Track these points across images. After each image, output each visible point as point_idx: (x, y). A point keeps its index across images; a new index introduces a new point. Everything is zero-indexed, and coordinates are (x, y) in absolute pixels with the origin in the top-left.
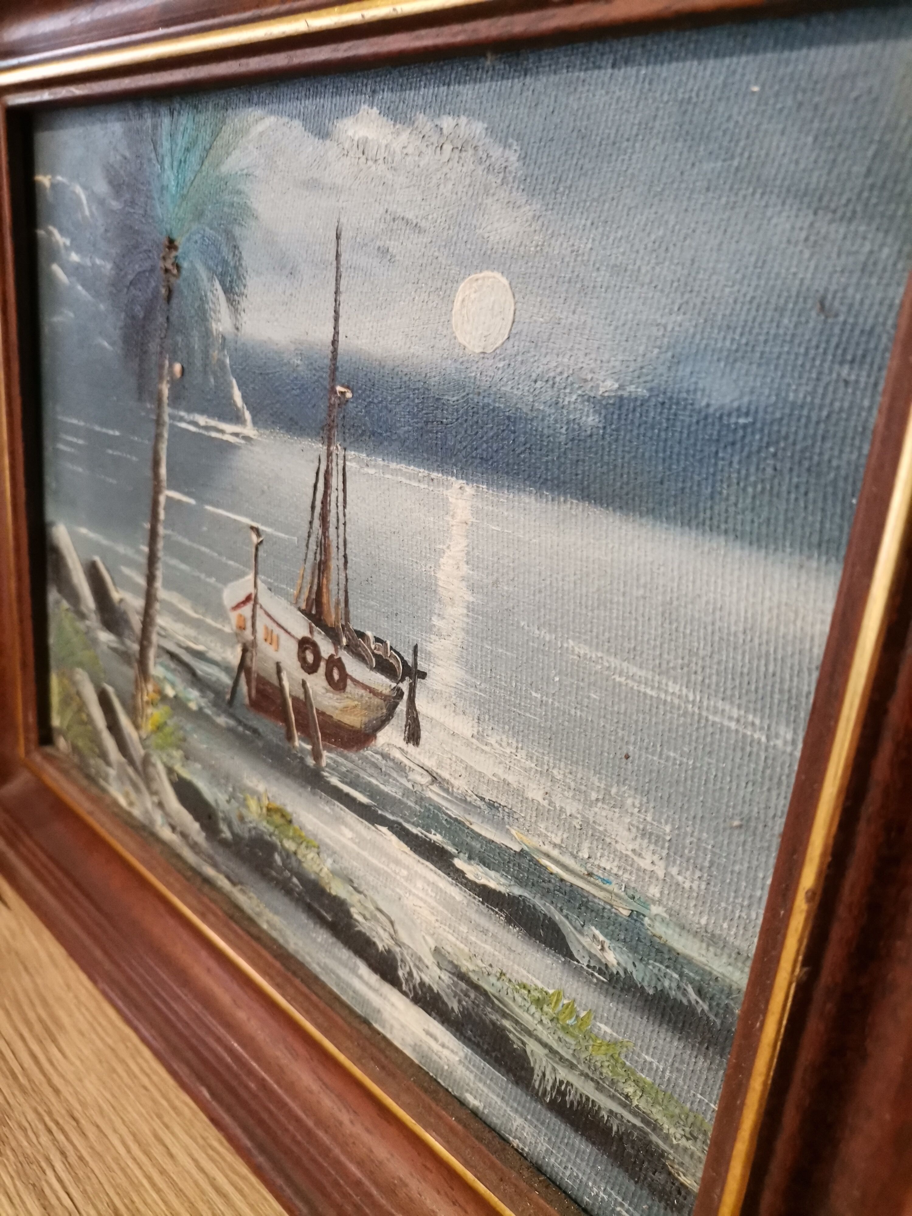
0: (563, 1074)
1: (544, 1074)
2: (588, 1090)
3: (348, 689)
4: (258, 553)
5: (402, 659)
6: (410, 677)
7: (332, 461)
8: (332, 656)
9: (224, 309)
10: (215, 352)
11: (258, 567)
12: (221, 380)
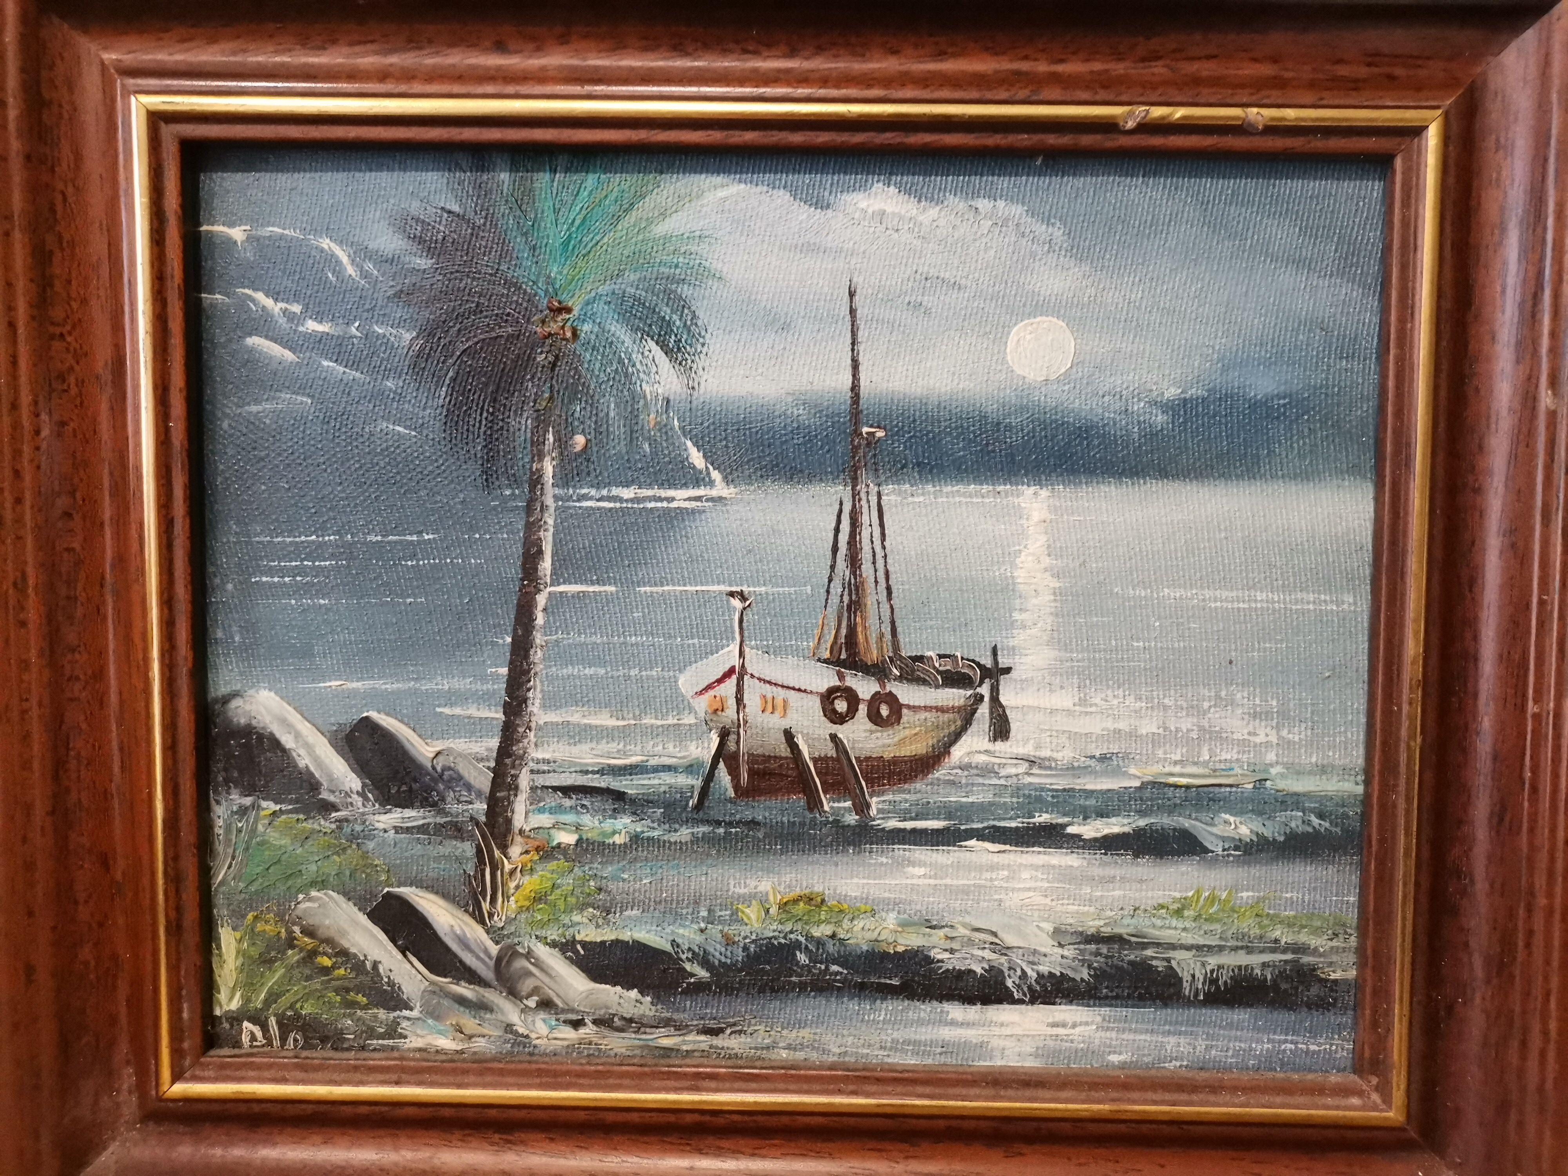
0: (1213, 961)
1: (1193, 976)
2: (1242, 959)
3: (904, 719)
4: (745, 618)
5: (979, 665)
6: (991, 678)
7: (860, 500)
8: (877, 693)
9: (666, 370)
10: (652, 416)
11: (746, 634)
12: (665, 445)
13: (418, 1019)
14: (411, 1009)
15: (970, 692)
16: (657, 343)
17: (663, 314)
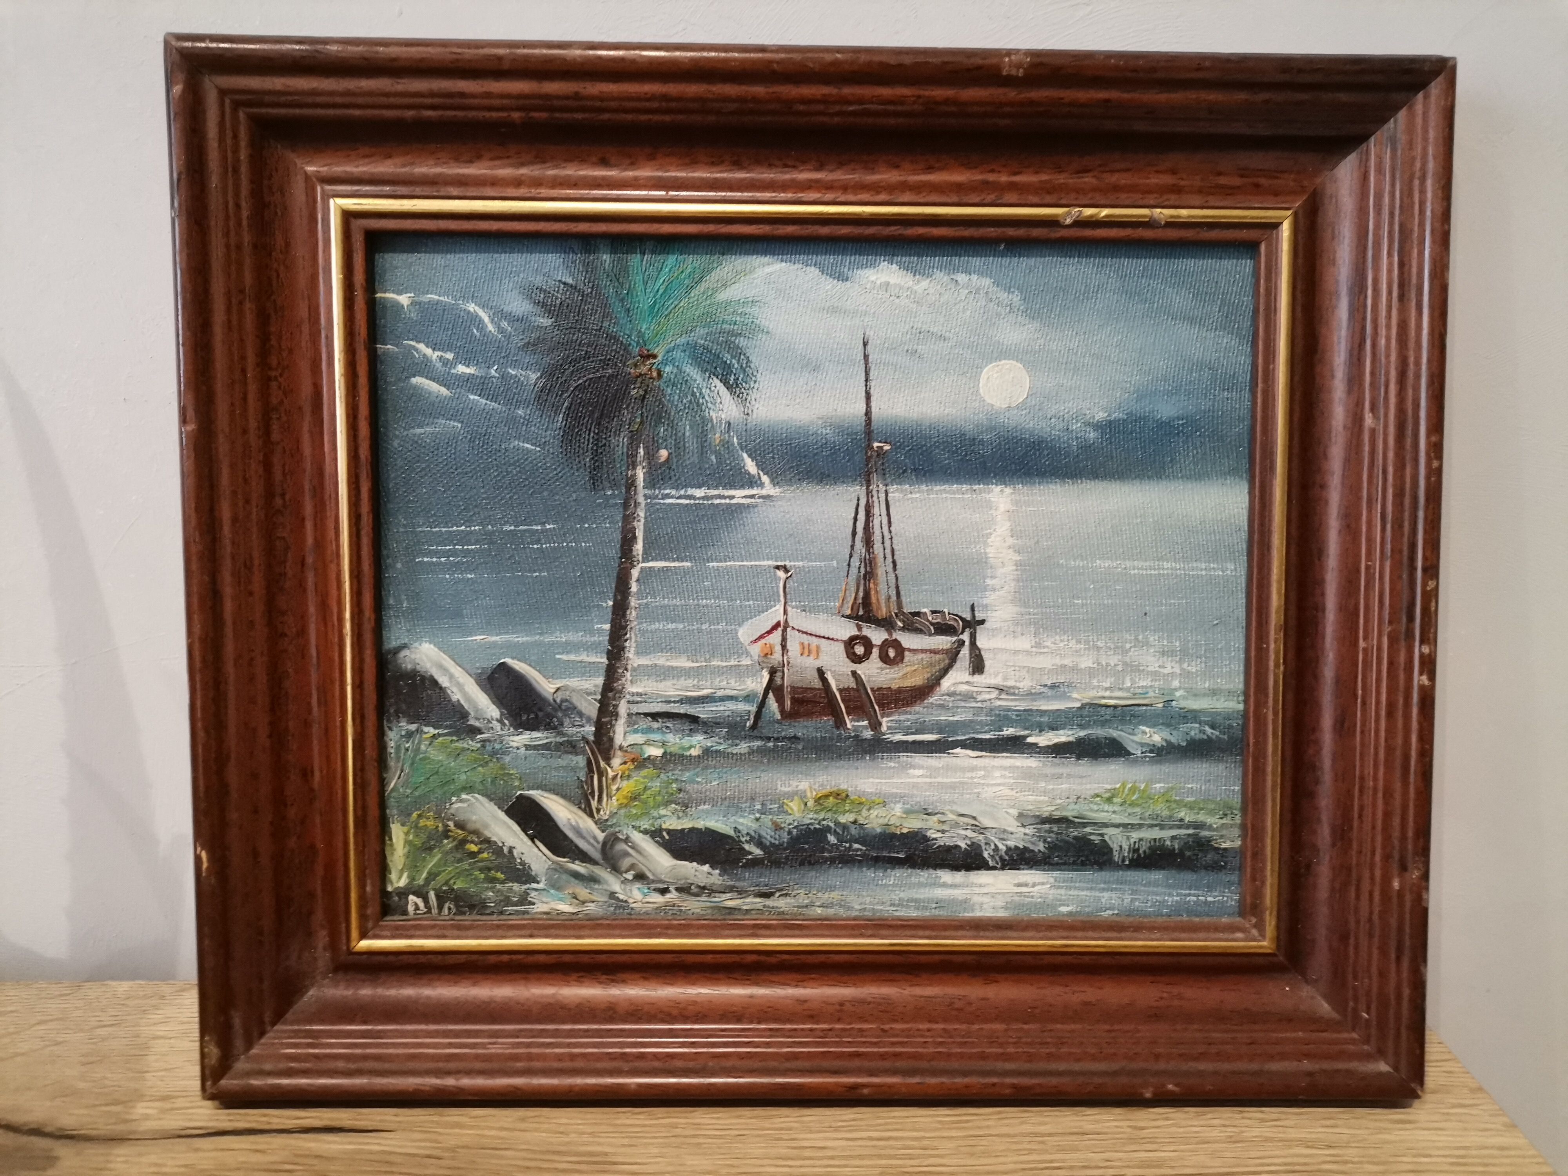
0: (1135, 835)
1: (1121, 847)
2: (1156, 834)
3: (906, 659)
4: (788, 586)
5: (961, 618)
6: (970, 628)
7: (872, 496)
8: (886, 640)
9: (727, 401)
10: (718, 435)
11: (788, 597)
12: (727, 456)
13: (544, 890)
14: (538, 882)
15: (954, 639)
16: (721, 381)
17: (725, 359)
